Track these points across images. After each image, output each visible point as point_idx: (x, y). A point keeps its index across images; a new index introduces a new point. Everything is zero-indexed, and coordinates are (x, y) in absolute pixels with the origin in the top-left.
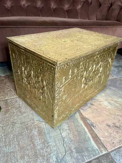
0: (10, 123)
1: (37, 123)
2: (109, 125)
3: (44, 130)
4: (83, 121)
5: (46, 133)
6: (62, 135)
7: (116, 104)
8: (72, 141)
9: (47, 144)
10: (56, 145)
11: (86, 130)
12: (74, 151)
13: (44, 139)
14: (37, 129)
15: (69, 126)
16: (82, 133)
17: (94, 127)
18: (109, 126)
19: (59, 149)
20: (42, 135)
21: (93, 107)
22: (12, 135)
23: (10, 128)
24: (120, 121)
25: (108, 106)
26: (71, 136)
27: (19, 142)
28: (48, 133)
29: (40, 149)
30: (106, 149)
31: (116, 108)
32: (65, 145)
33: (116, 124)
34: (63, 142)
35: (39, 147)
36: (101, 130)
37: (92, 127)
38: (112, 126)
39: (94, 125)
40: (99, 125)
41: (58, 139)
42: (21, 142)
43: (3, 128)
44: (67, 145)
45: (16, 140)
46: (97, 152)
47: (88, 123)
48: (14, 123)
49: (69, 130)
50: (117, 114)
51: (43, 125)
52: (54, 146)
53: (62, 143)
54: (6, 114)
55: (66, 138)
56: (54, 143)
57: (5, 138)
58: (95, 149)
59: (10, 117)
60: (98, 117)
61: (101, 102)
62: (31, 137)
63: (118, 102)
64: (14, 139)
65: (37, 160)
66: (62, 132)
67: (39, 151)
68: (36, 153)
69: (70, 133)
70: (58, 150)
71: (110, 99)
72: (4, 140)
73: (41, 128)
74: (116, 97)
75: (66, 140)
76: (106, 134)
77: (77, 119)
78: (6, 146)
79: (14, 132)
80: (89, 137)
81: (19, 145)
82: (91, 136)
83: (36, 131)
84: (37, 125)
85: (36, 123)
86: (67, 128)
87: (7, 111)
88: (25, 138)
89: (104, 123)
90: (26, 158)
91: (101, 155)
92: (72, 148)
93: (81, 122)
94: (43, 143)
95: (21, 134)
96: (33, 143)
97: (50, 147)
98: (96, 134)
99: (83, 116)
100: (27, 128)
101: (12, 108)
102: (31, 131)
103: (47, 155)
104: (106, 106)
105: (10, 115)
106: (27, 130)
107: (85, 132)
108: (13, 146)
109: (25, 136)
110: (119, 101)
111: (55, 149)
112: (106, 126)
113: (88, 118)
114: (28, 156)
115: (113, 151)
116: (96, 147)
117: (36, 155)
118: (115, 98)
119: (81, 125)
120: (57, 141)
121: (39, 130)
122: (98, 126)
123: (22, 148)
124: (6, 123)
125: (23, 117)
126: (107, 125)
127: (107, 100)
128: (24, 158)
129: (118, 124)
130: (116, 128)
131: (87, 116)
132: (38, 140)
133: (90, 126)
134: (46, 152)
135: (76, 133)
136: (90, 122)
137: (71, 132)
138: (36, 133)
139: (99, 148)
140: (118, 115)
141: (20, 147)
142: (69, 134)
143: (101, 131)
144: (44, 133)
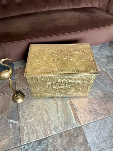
0: (30, 106)
3: (49, 111)
6: (58, 114)
7: (95, 95)
8: (63, 118)
9: (50, 119)
10: (55, 120)
12: (63, 124)
13: (48, 116)
14: (45, 110)
15: (62, 109)
16: (69, 114)
17: (76, 110)
18: (86, 110)
22: (32, 113)
23: (31, 109)
24: (93, 107)
26: (63, 115)
27: (36, 117)
28: (51, 113)
30: (80, 124)
31: (94, 98)
32: (59, 120)
35: (46, 120)
36: (80, 113)
43: (27, 109)
46: (75, 125)
48: (32, 105)
53: (57, 119)
54: (27, 100)
56: (53, 119)
58: (74, 124)
59: (30, 102)
62: (42, 115)
63: (97, 93)
65: (45, 127)
66: (58, 112)
67: (46, 122)
68: (44, 123)
70: (55, 122)
72: (28, 115)
73: (47, 109)
74: (97, 89)
75: (60, 117)
76: (82, 115)
77: (67, 105)
78: (29, 119)
79: (33, 111)
80: (72, 117)
81: (36, 118)
84: (45, 108)
85: (44, 106)
86: (61, 110)
87: (28, 98)
88: (39, 115)
89: (83, 108)
90: (40, 125)
91: (77, 127)
92: (63, 122)
93: (70, 107)
94: (48, 118)
95: (36, 112)
97: (51, 121)
99: (72, 103)
100: (39, 109)
102: (42, 111)
103: (50, 125)
105: (30, 100)
106: (40, 110)
107: (71, 113)
108: (33, 119)
110: (98, 92)
112: (84, 110)
114: (41, 124)
115: (84, 125)
116: (75, 122)
117: (44, 125)
119: (70, 109)
120: (55, 118)
122: (79, 110)
123: (38, 121)
124: (28, 105)
125: (37, 102)
128: (39, 126)
129: (91, 110)
130: (89, 112)
132: (46, 117)
133: (75, 110)
134: (49, 123)
135: (66, 114)
136: (75, 107)
138: (44, 113)
139: (77, 123)
140: (93, 103)
141: (36, 120)
144: (49, 113)
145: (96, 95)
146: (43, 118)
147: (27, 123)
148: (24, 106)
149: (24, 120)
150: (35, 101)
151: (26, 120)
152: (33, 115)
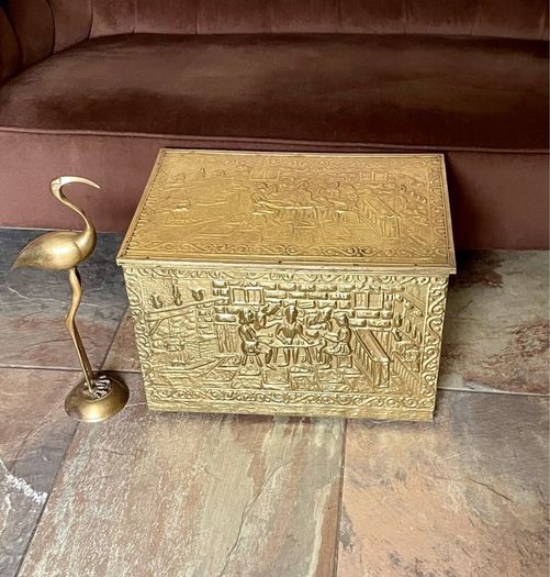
0: (132, 449)
1: (198, 473)
2: (397, 560)
3: (204, 501)
4: (326, 517)
5: (205, 508)
6: (243, 529)
7: (490, 505)
8: (256, 553)
9: (193, 536)
10: (212, 548)
11: (317, 543)
13: (192, 521)
14: (188, 490)
15: (275, 516)
16: (297, 548)
17: (345, 544)
19: (212, 558)
21: (397, 485)
22: (123, 482)
23: (126, 462)
25: (452, 503)
26: (263, 542)
27: (131, 505)
28: (210, 513)
29: (171, 539)
31: (474, 519)
32: (232, 557)
33: (424, 563)
34: (231, 548)
35: (169, 535)
36: (361, 561)
37: (340, 543)
38: (404, 564)
39: (353, 539)
40: (367, 547)
41: (224, 536)
42: (134, 508)
43: (110, 457)
44: (236, 559)
45: (126, 498)
47: (338, 526)
48: (141, 451)
49: (270, 524)
50: (460, 537)
52: (206, 548)
53: (228, 549)
54: (132, 420)
55: (246, 540)
56: (209, 542)
57: (105, 484)
59: (139, 434)
61: (440, 481)
62: (164, 504)
63: (505, 502)
64: (123, 494)
65: (150, 560)
66: (246, 521)
67: (165, 543)
68: (156, 544)
69: (267, 534)
70: (208, 559)
71: (488, 482)
72: (101, 487)
73: (201, 490)
75: (243, 545)
77: (313, 502)
78: (100, 502)
79: (130, 475)
80: (308, 564)
81: (128, 511)
82: (317, 563)
83: (183, 494)
84: (193, 480)
85: (194, 473)
86: (268, 519)
87: (137, 413)
88: (148, 502)
89: (387, 547)
90: (130, 546)
92: (245, 572)
93: (319, 518)
95: (144, 487)
96: (161, 520)
97: (195, 546)
98: (335, 567)
99: (340, 502)
100: (166, 479)
102: (173, 489)
103: (178, 559)
104: (449, 498)
105: (143, 427)
106: (163, 483)
107: (309, 549)
108: (114, 508)
109: (151, 496)
111: (203, 554)
112: (386, 558)
113: (349, 513)
114: (137, 543)
117: (153, 550)
118: (511, 482)
119: (313, 525)
120: (220, 539)
121: (190, 495)
122: (361, 549)
123: (131, 522)
124: (124, 446)
126: (392, 556)
127: (470, 479)
128: (126, 545)
130: (412, 574)
132: (177, 519)
134: (180, 552)
135: (282, 540)
136: (348, 527)
137: (270, 533)
138: (180, 500)
140: (458, 543)
141: (128, 517)
142: (261, 534)
143: (358, 565)
144: (201, 507)
146: (159, 521)
147: (79, 513)
148: (103, 439)
149: (71, 499)
150: (161, 436)
151: (82, 500)
152: (125, 491)
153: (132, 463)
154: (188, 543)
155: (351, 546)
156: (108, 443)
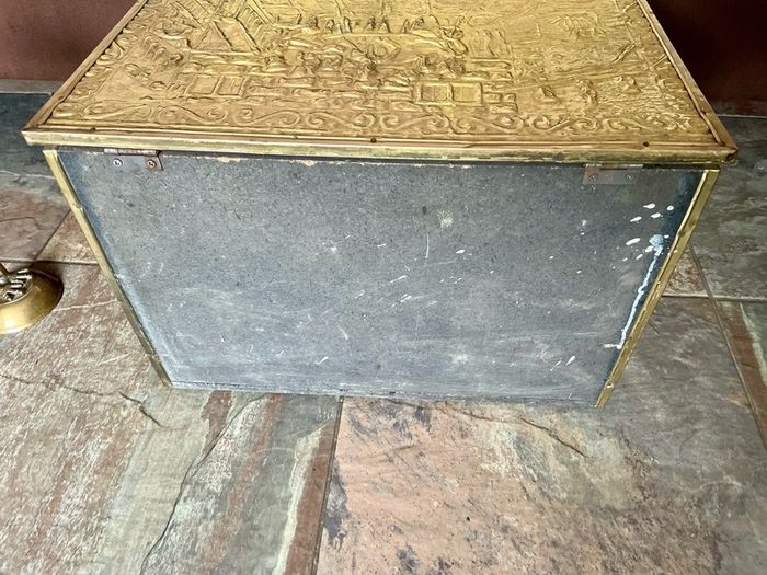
0: (44, 375)
1: (129, 415)
2: (411, 562)
3: (129, 459)
4: (308, 484)
5: (129, 471)
6: (178, 507)
9: (101, 519)
10: (124, 542)
11: (289, 533)
13: (104, 493)
14: (109, 440)
15: (232, 484)
16: (257, 542)
18: (409, 565)
19: (121, 561)
20: (109, 476)
21: (417, 429)
22: (19, 428)
23: (32, 395)
25: (496, 459)
27: (20, 466)
28: (134, 479)
29: (65, 526)
31: (531, 488)
32: (152, 559)
34: (153, 543)
35: (64, 518)
36: (354, 565)
37: (325, 531)
38: (421, 570)
39: (345, 525)
40: (365, 538)
41: (148, 520)
43: (11, 386)
44: (159, 562)
45: (16, 453)
47: (325, 499)
48: (57, 378)
49: (221, 500)
50: (510, 519)
51: (142, 433)
52: (116, 542)
53: (148, 544)
55: (179, 528)
56: (121, 531)
60: (396, 496)
61: (481, 423)
63: (574, 458)
64: (15, 447)
66: (185, 494)
67: (55, 532)
68: (41, 533)
69: (214, 516)
70: (115, 562)
71: (548, 425)
73: (128, 441)
75: (174, 537)
77: (291, 462)
79: (32, 417)
81: (14, 475)
82: (284, 569)
83: (102, 447)
84: (122, 424)
85: (124, 413)
86: (219, 489)
96: (58, 492)
97: (100, 538)
99: (332, 458)
100: (82, 419)
101: (93, 310)
102: (88, 438)
103: (68, 563)
104: (492, 450)
107: (276, 543)
109: (53, 451)
110: (590, 449)
111: (108, 553)
112: (393, 559)
113: (344, 477)
114: (12, 531)
117: (34, 544)
118: (581, 425)
120: (141, 526)
121: (112, 449)
122: (356, 542)
124: (36, 369)
125: (101, 369)
126: (403, 555)
127: (522, 418)
131: (345, 467)
132: (81, 490)
133: (319, 524)
135: (235, 526)
136: (340, 502)
137: (219, 514)
138: (94, 457)
140: (505, 529)
141: (11, 486)
142: (205, 517)
143: (348, 572)
144: (122, 469)
145: (556, 469)
146: (54, 493)
150: (91, 354)
152: (18, 440)
153: (41, 397)
154: (90, 533)
155: (342, 536)
156: (13, 366)
